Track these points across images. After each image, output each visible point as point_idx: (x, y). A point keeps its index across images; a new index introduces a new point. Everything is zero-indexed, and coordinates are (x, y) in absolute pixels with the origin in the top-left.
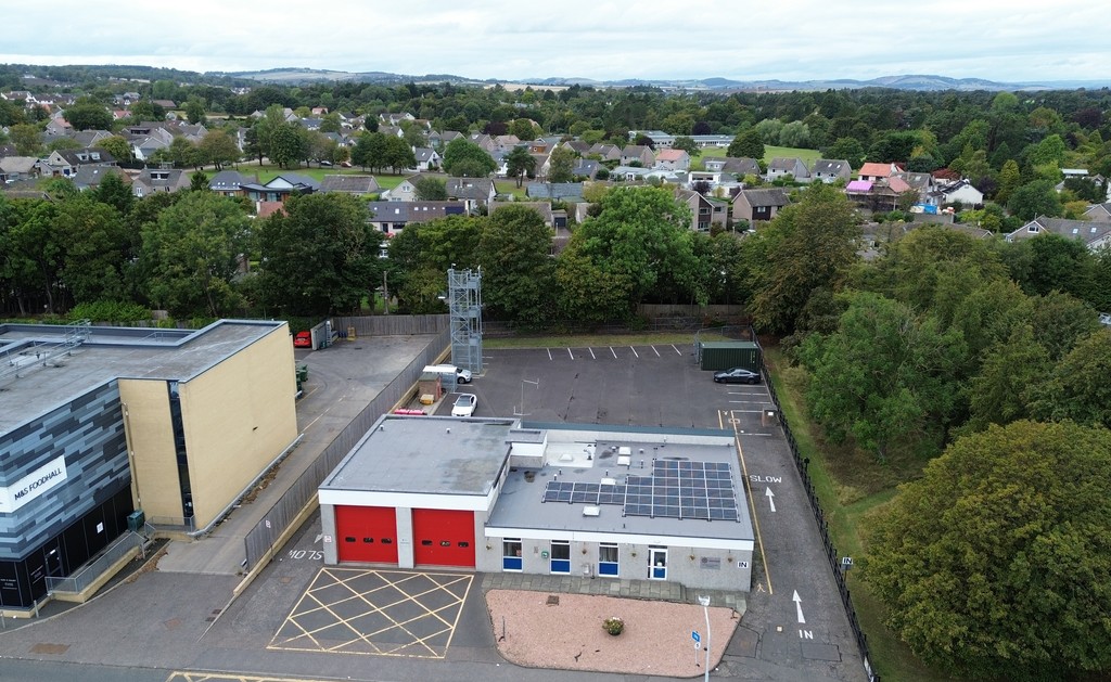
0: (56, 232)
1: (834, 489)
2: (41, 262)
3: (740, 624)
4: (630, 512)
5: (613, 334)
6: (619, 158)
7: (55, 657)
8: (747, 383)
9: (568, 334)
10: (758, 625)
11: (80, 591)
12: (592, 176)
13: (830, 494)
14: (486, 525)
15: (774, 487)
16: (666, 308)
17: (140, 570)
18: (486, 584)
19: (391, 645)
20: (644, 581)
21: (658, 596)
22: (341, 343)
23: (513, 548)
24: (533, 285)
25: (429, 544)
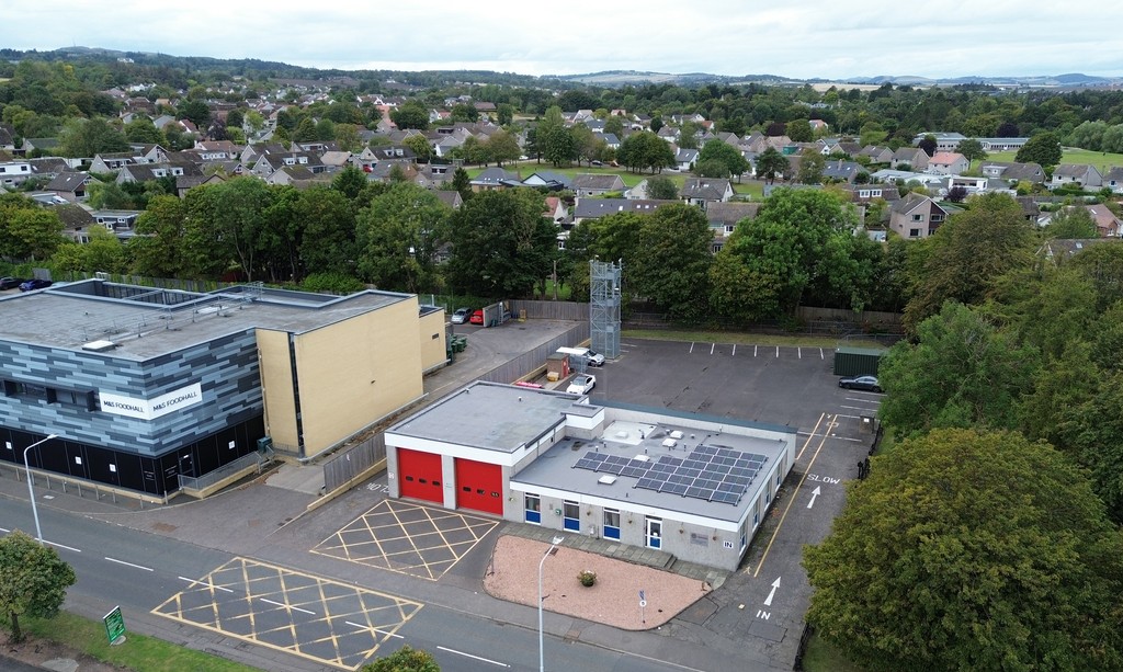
0: (296, 213)
2: (285, 238)
3: (705, 596)
4: (642, 485)
5: (765, 334)
6: (889, 160)
7: (166, 534)
8: (871, 391)
9: (720, 330)
10: (723, 600)
11: (200, 489)
12: (850, 179)
14: (512, 479)
15: (825, 487)
16: (827, 312)
17: (253, 481)
18: (506, 530)
19: (402, 564)
20: (640, 548)
21: (644, 562)
22: (511, 323)
23: (533, 502)
24: (684, 281)
25: (469, 490)
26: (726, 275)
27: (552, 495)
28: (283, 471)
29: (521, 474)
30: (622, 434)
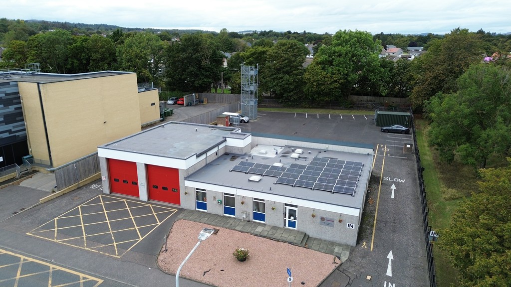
0: (86, 48)
1: (441, 190)
2: (81, 62)
3: (338, 268)
4: (281, 182)
5: (333, 109)
8: (401, 133)
9: (309, 107)
10: (352, 272)
13: (437, 192)
14: (186, 179)
15: (397, 184)
16: (364, 98)
17: (11, 183)
20: (281, 228)
21: (285, 239)
22: (199, 105)
23: (201, 196)
24: (291, 80)
25: (157, 187)
26: (313, 77)
27: (215, 189)
28: (36, 177)
29: (192, 175)
30: (263, 151)
